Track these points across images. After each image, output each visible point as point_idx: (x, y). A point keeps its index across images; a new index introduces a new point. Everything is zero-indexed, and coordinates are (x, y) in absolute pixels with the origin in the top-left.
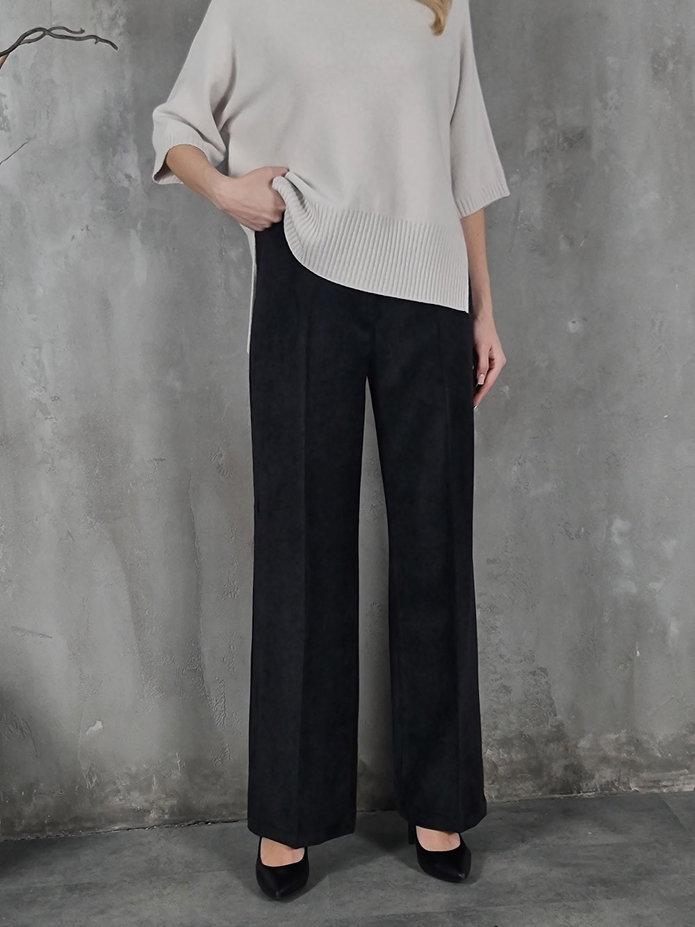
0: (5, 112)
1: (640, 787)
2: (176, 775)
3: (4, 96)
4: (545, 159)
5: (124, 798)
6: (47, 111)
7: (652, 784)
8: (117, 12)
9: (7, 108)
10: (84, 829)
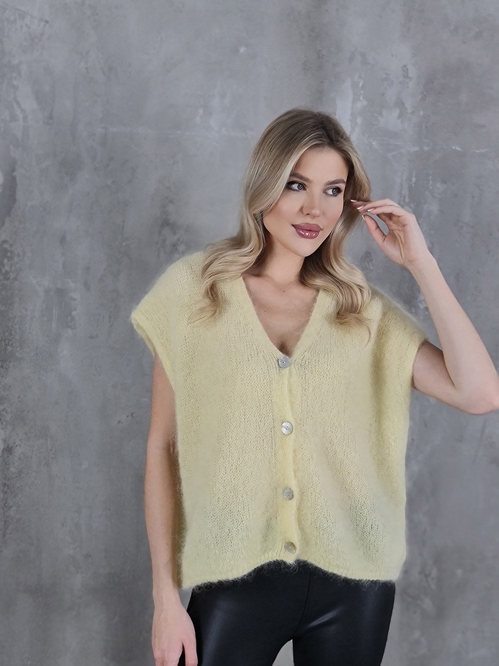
0: (74, 313)
3: (75, 300)
6: (110, 317)
8: (178, 240)
9: (75, 310)
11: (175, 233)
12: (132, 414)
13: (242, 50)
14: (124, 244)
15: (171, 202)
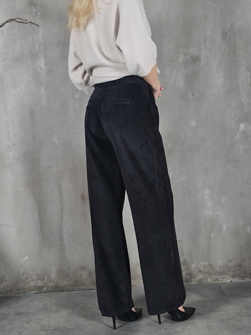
1: (212, 281)
2: (54, 275)
4: (185, 66)
5: (35, 283)
7: (216, 280)
10: (21, 293)
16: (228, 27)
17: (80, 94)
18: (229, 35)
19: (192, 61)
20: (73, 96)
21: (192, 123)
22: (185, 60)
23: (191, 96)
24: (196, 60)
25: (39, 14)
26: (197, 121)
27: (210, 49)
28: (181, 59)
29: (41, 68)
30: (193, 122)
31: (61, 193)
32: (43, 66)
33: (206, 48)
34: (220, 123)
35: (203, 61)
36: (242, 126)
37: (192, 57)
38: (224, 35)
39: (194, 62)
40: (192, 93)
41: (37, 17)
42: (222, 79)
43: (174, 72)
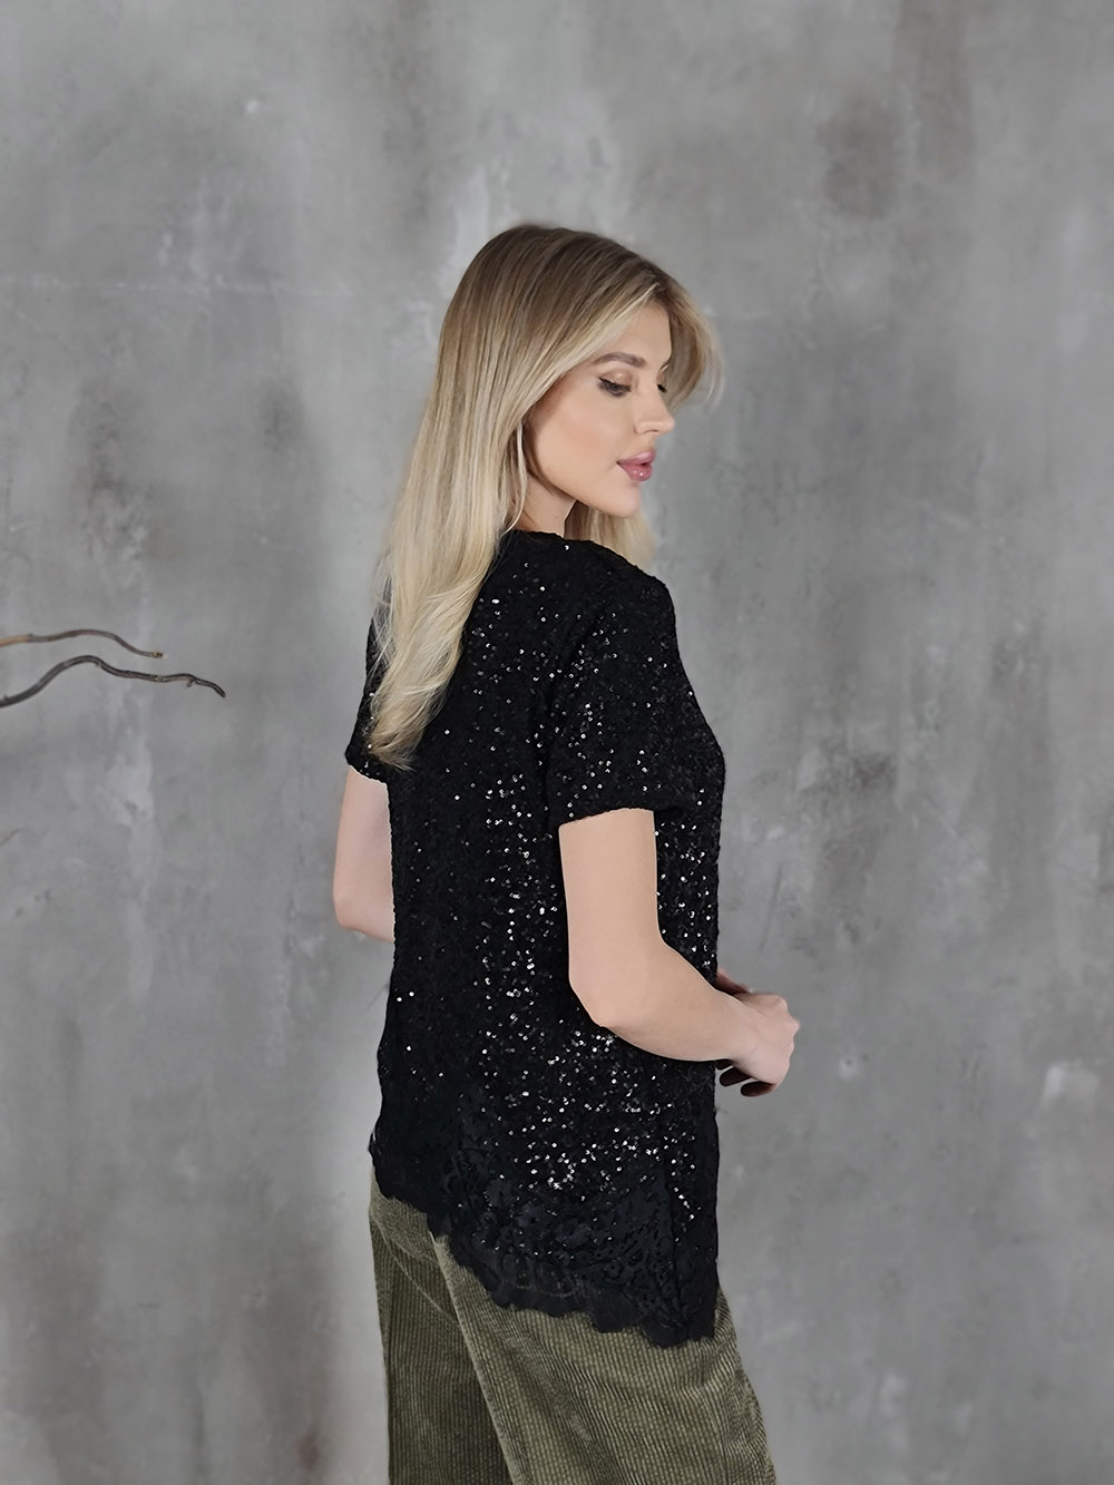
4: (825, 803)
11: (123, 504)
12: (47, 895)
13: (252, 106)
14: (13, 529)
15: (113, 435)
16: (1020, 628)
17: (322, 938)
18: (1020, 666)
19: (858, 781)
20: (292, 944)
21: (843, 1066)
22: (828, 776)
23: (843, 942)
24: (872, 774)
25: (140, 534)
26: (865, 1058)
27: (937, 727)
28: (809, 770)
29: (132, 807)
30: (849, 1063)
31: (199, 1437)
32: (143, 799)
33: (921, 723)
34: (965, 1064)
35: (905, 782)
36: (1056, 1078)
37: (856, 762)
38: (1000, 665)
39: (865, 783)
40: (848, 927)
41: (130, 551)
42: (981, 867)
43: (775, 832)
